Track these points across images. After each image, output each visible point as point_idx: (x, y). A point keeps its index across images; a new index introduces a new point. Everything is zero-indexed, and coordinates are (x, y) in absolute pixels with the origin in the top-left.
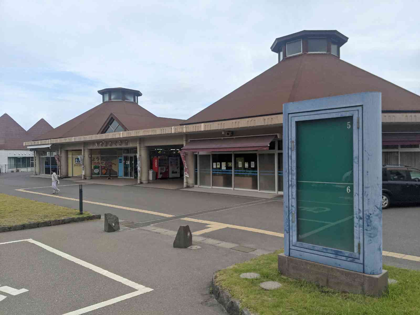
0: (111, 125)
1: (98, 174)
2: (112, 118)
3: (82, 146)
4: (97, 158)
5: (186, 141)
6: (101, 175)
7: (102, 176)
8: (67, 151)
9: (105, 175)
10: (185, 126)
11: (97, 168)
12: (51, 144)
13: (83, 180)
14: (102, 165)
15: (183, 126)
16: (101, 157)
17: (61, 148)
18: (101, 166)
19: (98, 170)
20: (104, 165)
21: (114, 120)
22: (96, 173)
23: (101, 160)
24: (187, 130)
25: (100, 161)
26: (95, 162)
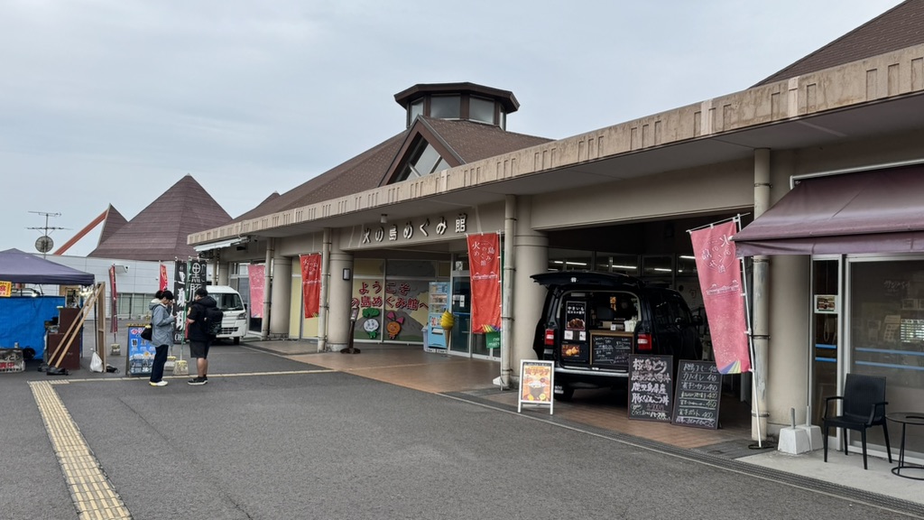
0: (414, 163)
1: (376, 335)
2: (418, 136)
3: (324, 241)
4: (377, 285)
5: (770, 186)
6: (384, 340)
7: (385, 342)
8: (290, 261)
9: (394, 339)
10: (801, 81)
11: (373, 317)
12: (242, 235)
13: (320, 352)
14: (388, 308)
15: (786, 85)
16: (386, 280)
17: (272, 251)
18: (385, 310)
19: (376, 323)
20: (395, 309)
21: (425, 144)
22: (368, 333)
23: (387, 291)
24: (812, 102)
25: (382, 294)
26: (368, 298)
